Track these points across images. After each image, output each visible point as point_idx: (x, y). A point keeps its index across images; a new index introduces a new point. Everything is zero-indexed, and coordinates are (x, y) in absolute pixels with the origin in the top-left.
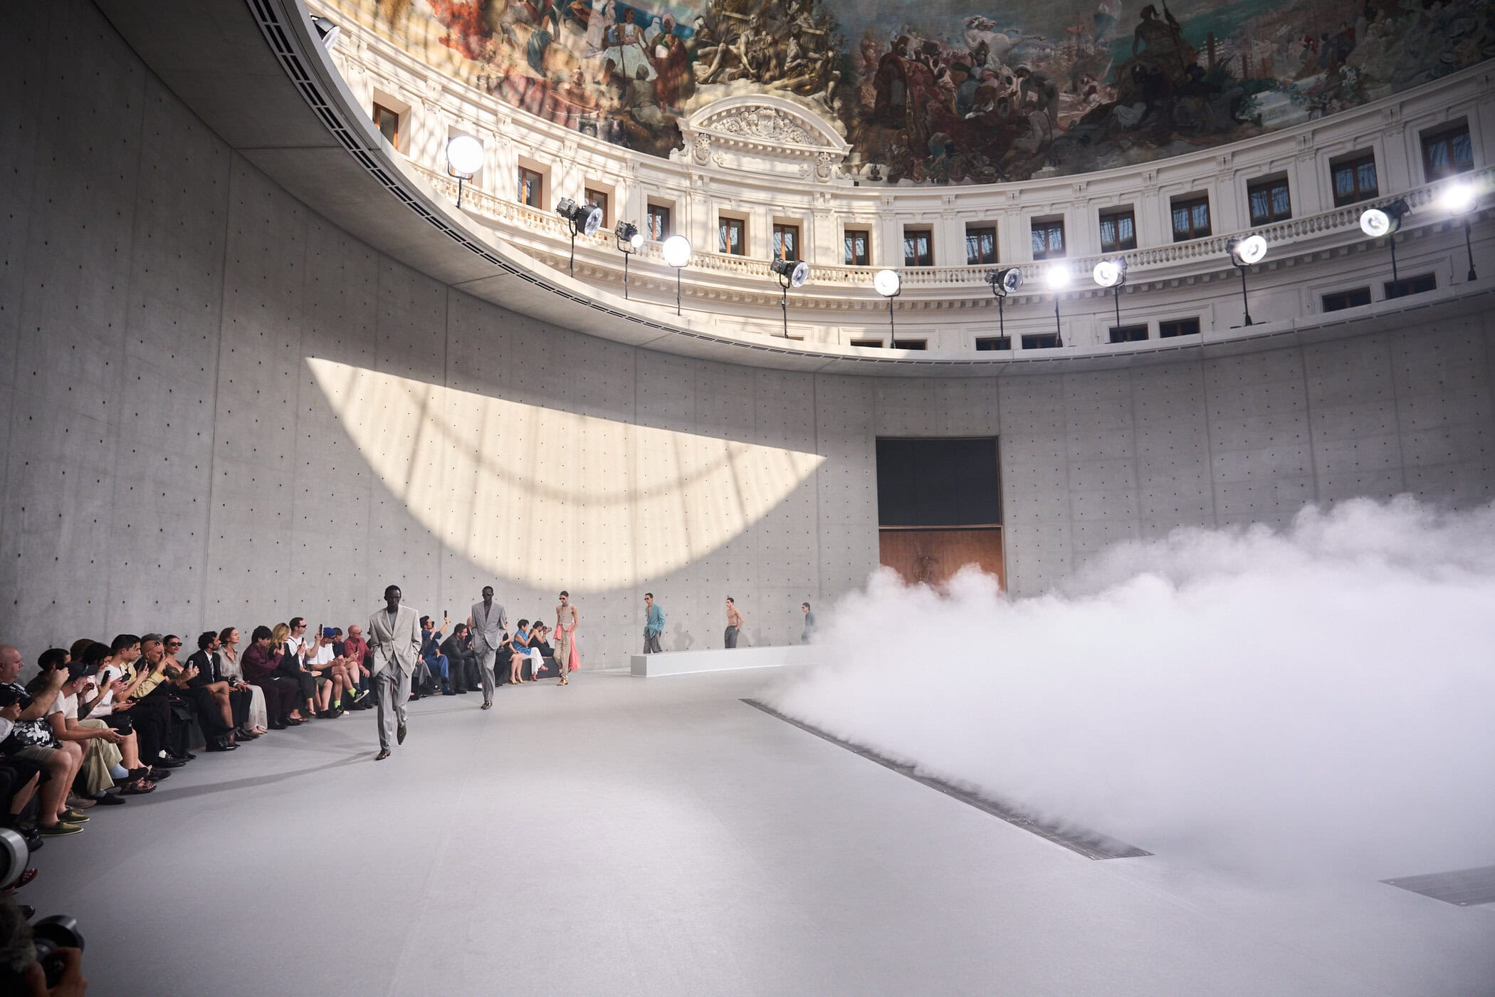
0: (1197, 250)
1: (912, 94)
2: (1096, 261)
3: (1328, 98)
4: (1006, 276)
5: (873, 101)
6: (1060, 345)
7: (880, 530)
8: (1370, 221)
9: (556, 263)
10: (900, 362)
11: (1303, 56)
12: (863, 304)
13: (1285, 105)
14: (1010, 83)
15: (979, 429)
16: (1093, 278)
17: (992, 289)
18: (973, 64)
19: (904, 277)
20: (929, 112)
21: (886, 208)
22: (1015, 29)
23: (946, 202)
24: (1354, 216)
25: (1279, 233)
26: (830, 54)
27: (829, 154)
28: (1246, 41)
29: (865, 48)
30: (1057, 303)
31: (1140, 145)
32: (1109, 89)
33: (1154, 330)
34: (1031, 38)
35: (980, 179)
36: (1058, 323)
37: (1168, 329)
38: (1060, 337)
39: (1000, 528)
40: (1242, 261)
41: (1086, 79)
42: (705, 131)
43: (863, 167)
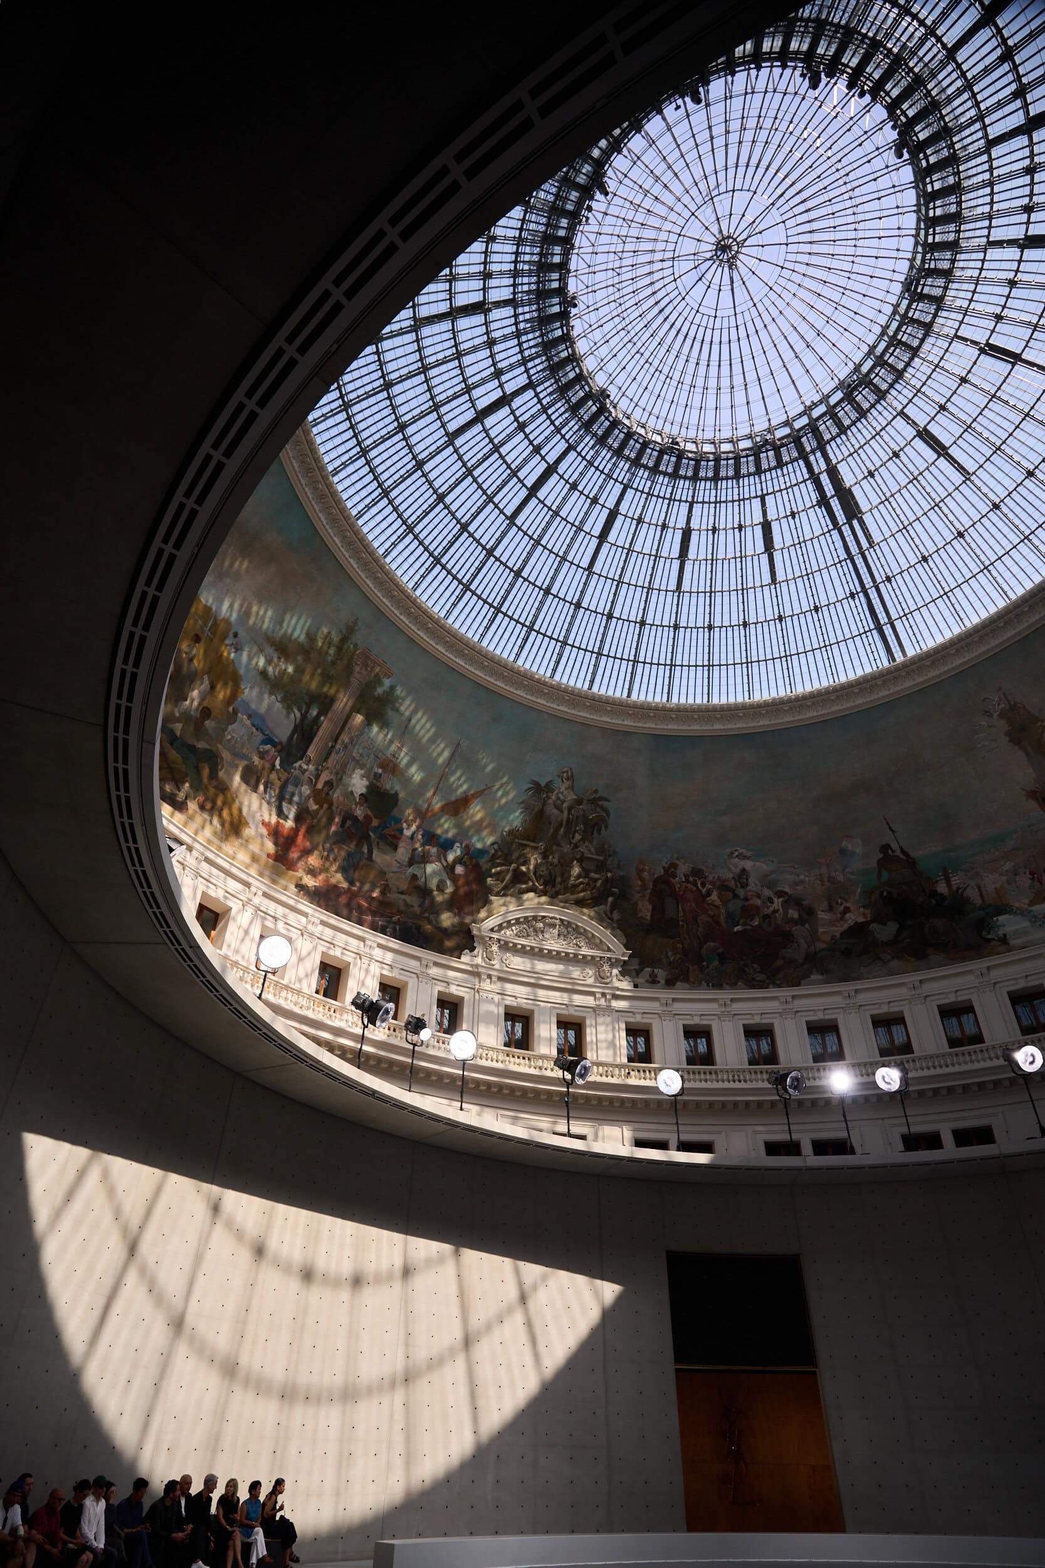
1: (683, 909)
2: (878, 1065)
4: (789, 1078)
5: (649, 914)
7: (677, 1370)
9: (342, 1053)
10: (688, 1165)
11: (1030, 887)
14: (772, 902)
15: (778, 1246)
16: (875, 1083)
17: (775, 1091)
18: (736, 886)
19: (686, 1076)
20: (701, 925)
21: (665, 1009)
22: (771, 859)
23: (722, 1004)
26: (609, 875)
27: (609, 959)
28: (977, 874)
29: (640, 871)
30: (843, 1108)
31: (900, 959)
32: (862, 909)
33: (948, 1139)
34: (786, 867)
35: (753, 984)
36: (848, 1128)
38: (851, 1143)
39: (816, 1372)
41: (839, 901)
42: (495, 936)
43: (641, 971)
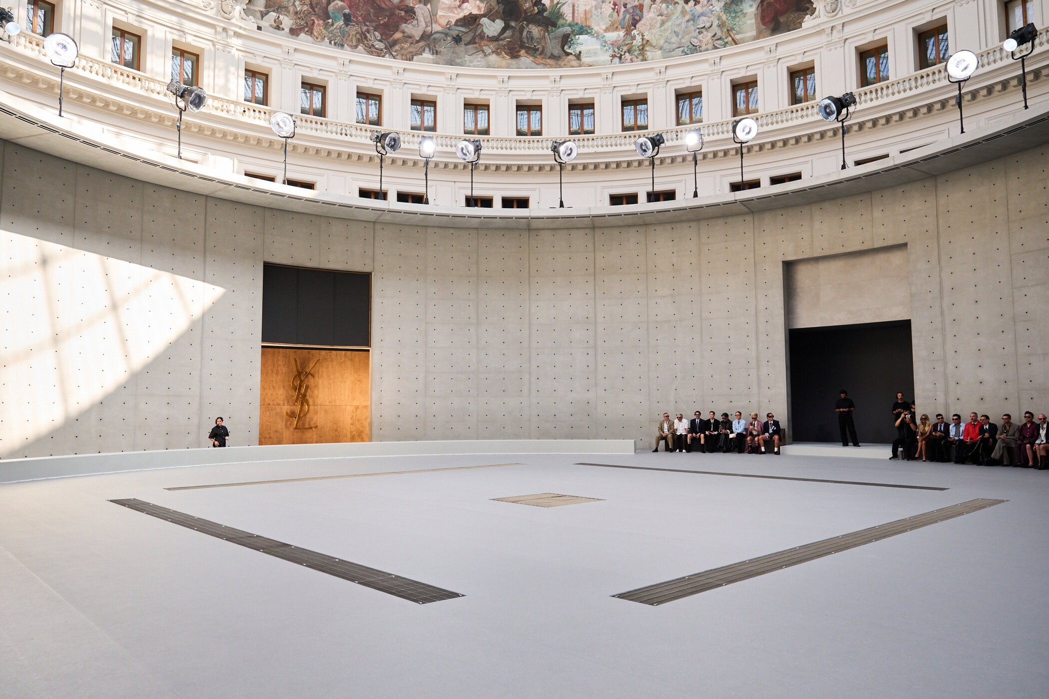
0: (532, 145)
3: (623, 51)
4: (387, 138)
6: (427, 203)
7: (263, 347)
8: (641, 146)
10: (290, 197)
11: (611, 16)
13: (596, 49)
15: (356, 266)
17: (375, 148)
21: (286, 57)
24: (633, 141)
25: (586, 143)
31: (498, 54)
33: (497, 202)
35: (371, 51)
36: (427, 185)
38: (427, 196)
39: (369, 350)
40: (560, 159)
43: (266, 14)
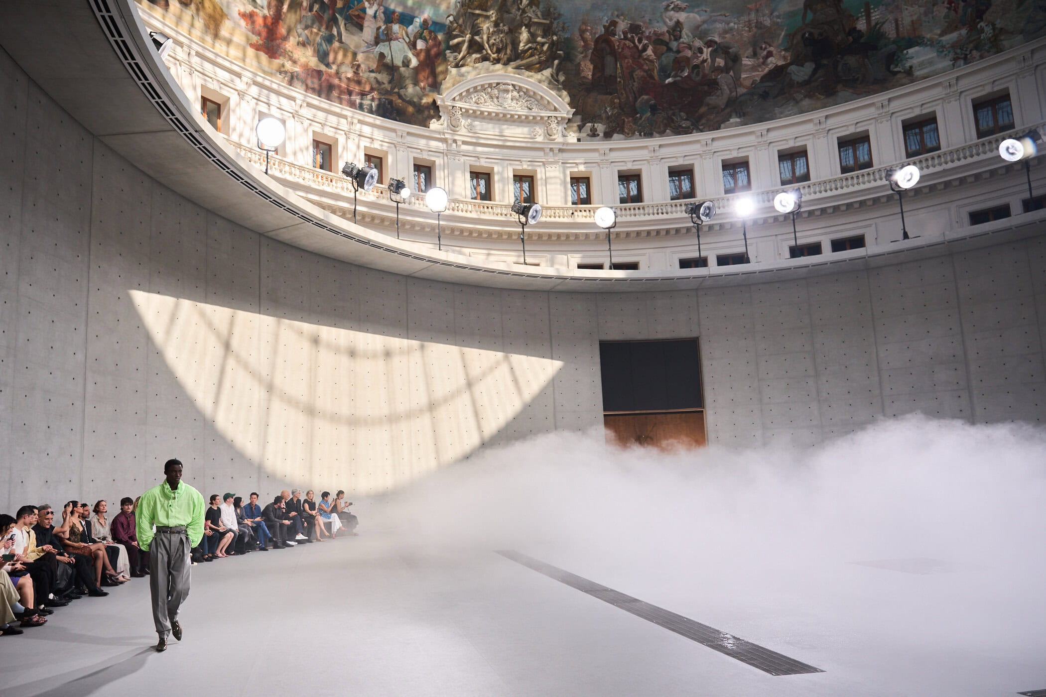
0: (861, 179)
1: (621, 66)
2: (777, 192)
3: (969, 50)
4: (702, 208)
5: (590, 73)
6: (747, 261)
7: (605, 415)
8: (1008, 149)
9: (343, 214)
10: (618, 280)
11: (945, 17)
12: (587, 235)
13: (932, 58)
14: (701, 52)
15: (683, 332)
16: (773, 207)
17: (690, 220)
18: (670, 40)
19: (619, 212)
20: (636, 80)
21: (603, 158)
22: (704, 9)
23: (651, 151)
24: (994, 146)
25: (930, 162)
26: (555, 38)
27: (556, 117)
28: (897, 7)
29: (582, 32)
30: (745, 228)
31: (811, 97)
32: (783, 53)
33: (826, 247)
34: (718, 16)
35: (679, 131)
36: (746, 244)
37: (838, 245)
38: (747, 255)
39: (703, 411)
40: (899, 186)
41: (764, 46)
42: (459, 104)
43: (583, 127)
